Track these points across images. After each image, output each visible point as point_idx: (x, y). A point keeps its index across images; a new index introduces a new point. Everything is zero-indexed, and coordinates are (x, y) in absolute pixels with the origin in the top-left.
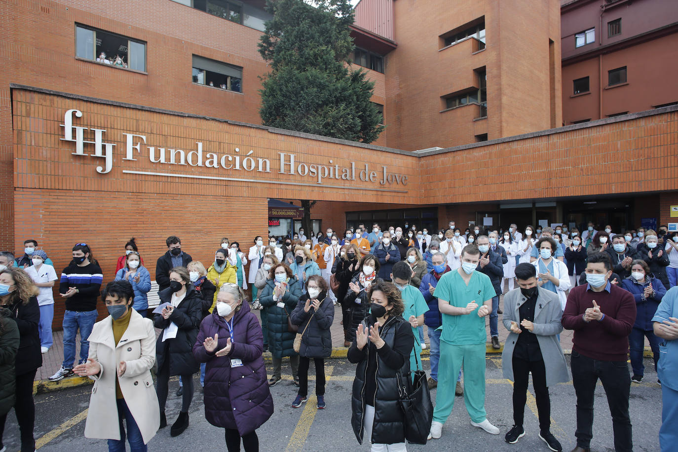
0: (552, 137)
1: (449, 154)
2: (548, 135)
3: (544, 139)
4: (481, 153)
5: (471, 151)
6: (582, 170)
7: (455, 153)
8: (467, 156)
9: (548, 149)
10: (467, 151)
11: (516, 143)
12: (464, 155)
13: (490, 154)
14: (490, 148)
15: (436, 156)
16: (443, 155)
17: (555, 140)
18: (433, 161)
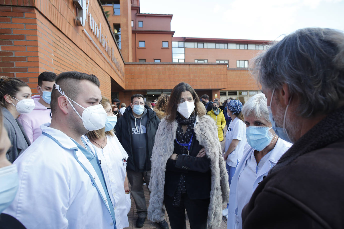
0: (190, 66)
1: (144, 65)
2: (189, 65)
3: (188, 66)
4: (161, 68)
5: (156, 65)
6: (201, 79)
7: (147, 65)
8: (154, 68)
9: (189, 70)
10: (153, 65)
11: (176, 65)
12: (152, 67)
13: (165, 68)
14: (165, 66)
15: (135, 65)
16: (139, 65)
17: (192, 67)
18: (134, 68)
